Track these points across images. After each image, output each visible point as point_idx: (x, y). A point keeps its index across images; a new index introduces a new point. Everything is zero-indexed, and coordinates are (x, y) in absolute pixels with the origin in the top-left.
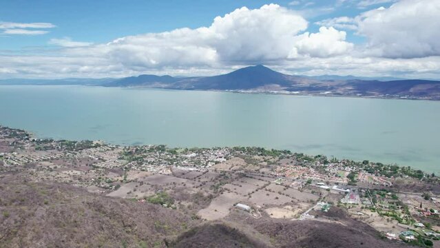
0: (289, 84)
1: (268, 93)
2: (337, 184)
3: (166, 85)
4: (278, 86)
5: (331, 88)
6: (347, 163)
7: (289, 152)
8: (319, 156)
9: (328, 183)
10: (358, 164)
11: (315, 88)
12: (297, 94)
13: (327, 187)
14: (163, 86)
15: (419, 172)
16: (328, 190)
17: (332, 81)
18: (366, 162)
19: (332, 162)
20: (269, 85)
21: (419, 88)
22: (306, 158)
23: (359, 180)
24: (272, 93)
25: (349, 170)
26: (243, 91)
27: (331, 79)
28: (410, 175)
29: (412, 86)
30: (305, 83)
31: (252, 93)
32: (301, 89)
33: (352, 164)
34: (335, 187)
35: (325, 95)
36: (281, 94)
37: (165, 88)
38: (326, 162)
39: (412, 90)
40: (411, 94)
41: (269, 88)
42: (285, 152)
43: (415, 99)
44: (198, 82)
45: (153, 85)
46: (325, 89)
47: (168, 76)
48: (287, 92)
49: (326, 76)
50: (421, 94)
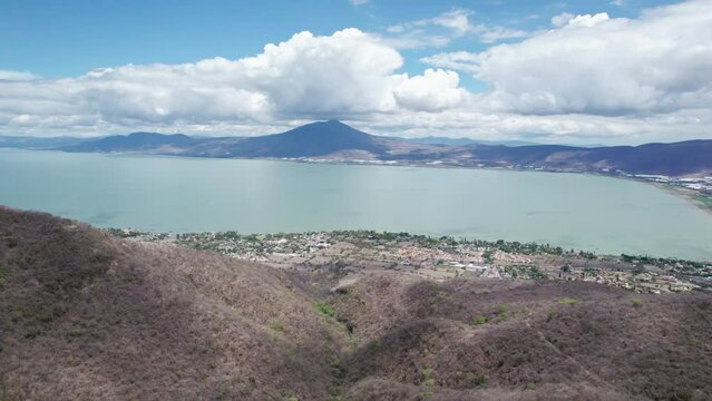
0: (380, 150)
1: (350, 163)
2: (472, 263)
3: (181, 150)
4: (364, 152)
5: (442, 156)
6: (479, 244)
7: (406, 234)
8: (445, 237)
9: (462, 262)
10: (492, 245)
11: (417, 156)
12: (394, 165)
13: (461, 266)
14: (176, 150)
15: (559, 248)
16: (464, 268)
17: (443, 146)
18: (501, 242)
19: (461, 243)
20: (351, 151)
21: (558, 156)
22: (430, 240)
23: (494, 259)
24: (357, 163)
25: (482, 250)
26: (310, 160)
27: (440, 142)
28: (549, 253)
29: (549, 154)
30: (405, 150)
31: (326, 163)
32: (398, 157)
33: (485, 244)
34: (471, 265)
35: (434, 166)
36: (370, 164)
37: (180, 155)
38: (454, 243)
39: (548, 159)
40: (548, 164)
41: (351, 154)
42: (401, 235)
43: (553, 171)
44: (236, 145)
45: (158, 150)
46: (433, 157)
47: (181, 135)
48: (379, 162)
49: (431, 138)
50: (560, 166)
